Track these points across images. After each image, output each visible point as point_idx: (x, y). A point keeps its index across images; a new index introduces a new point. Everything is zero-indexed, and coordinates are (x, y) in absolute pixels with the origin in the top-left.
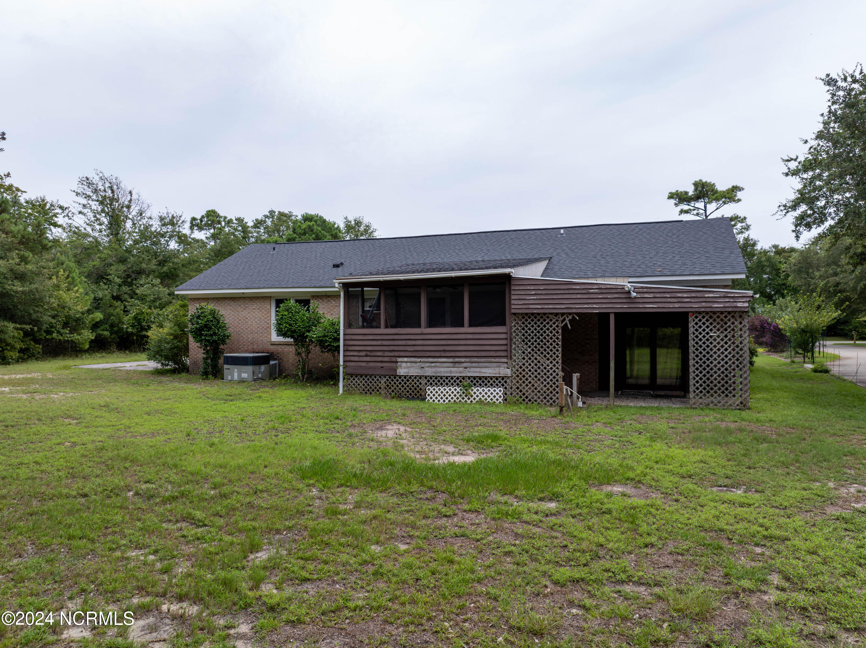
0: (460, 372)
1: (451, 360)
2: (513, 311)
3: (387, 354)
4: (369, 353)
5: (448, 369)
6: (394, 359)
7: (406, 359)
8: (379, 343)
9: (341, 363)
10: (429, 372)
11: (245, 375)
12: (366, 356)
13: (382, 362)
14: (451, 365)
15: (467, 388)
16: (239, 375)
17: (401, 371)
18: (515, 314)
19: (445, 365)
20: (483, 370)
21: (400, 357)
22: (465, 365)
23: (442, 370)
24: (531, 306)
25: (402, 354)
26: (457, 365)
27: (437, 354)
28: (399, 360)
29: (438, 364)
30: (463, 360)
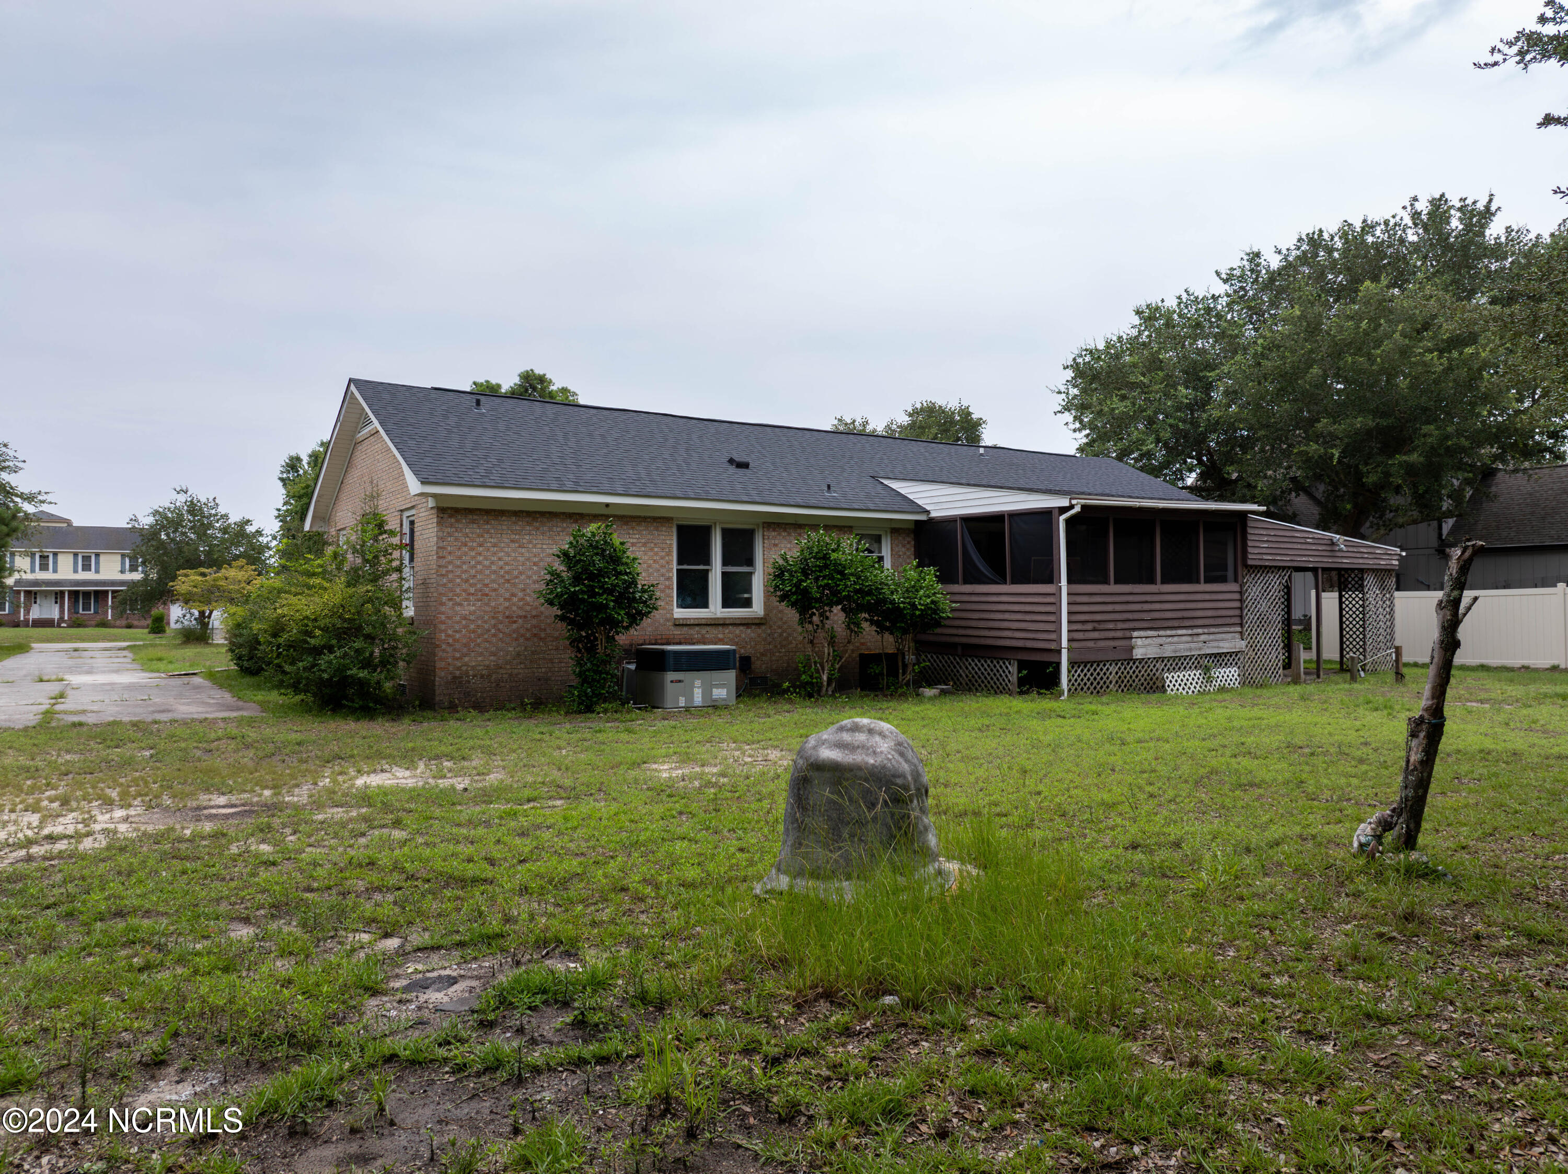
0: (1200, 649)
1: (1190, 632)
2: (1250, 562)
3: (1120, 625)
4: (1096, 625)
5: (1187, 645)
6: (1127, 634)
7: (1142, 633)
8: (1109, 608)
9: (1064, 643)
10: (1168, 652)
11: (720, 693)
12: (1094, 630)
13: (1114, 639)
14: (1189, 639)
15: (1207, 669)
16: (707, 693)
17: (1138, 653)
18: (1251, 566)
19: (1184, 639)
20: (1221, 644)
21: (1134, 629)
22: (1203, 638)
23: (1182, 646)
24: (1265, 557)
25: (1137, 624)
26: (1195, 639)
27: (1176, 624)
28: (1135, 634)
29: (1176, 639)
30: (1200, 631)
